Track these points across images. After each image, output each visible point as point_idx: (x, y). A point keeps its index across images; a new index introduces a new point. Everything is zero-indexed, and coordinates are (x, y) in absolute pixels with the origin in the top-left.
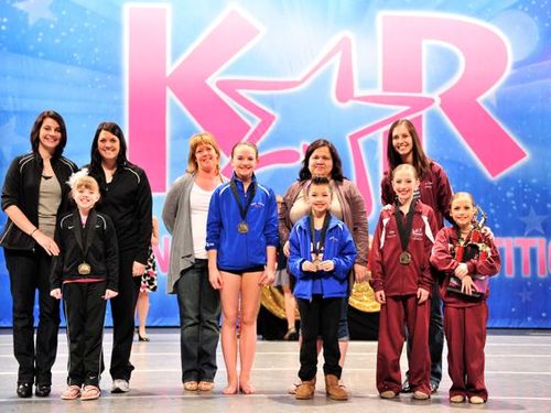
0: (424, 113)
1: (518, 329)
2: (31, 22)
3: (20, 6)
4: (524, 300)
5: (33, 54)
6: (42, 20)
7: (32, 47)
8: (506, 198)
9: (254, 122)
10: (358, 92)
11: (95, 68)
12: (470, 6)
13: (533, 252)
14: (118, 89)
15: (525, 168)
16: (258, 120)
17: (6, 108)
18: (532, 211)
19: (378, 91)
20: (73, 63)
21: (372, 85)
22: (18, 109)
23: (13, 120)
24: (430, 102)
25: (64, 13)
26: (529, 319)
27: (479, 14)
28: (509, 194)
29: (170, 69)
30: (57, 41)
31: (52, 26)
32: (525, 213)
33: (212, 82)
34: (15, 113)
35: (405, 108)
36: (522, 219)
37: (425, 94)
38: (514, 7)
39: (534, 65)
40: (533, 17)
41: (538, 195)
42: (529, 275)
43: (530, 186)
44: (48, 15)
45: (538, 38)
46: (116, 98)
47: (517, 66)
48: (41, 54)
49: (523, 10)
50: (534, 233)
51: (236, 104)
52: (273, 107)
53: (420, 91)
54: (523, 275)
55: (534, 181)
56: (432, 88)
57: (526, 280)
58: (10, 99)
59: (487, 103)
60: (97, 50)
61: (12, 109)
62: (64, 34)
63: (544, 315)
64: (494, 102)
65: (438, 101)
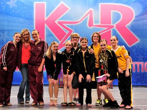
0: (111, 29)
1: (136, 86)
2: (11, 7)
3: (8, 3)
4: (138, 78)
5: (11, 15)
6: (13, 7)
7: (11, 14)
8: (133, 51)
9: (67, 32)
10: (94, 24)
11: (27, 19)
12: (124, 1)
13: (140, 66)
14: (33, 24)
15: (138, 44)
16: (68, 32)
17: (4, 29)
18: (140, 55)
19: (99, 24)
20: (21, 17)
21: (98, 22)
22: (7, 29)
23: (6, 32)
24: (113, 26)
25: (19, 5)
26: (139, 83)
27: (126, 3)
28: (134, 51)
29: (46, 19)
30: (17, 12)
31: (16, 8)
32: (138, 55)
33: (56, 22)
34: (7, 30)
35: (107, 28)
36: (137, 57)
37: (112, 24)
38: (135, 2)
39: (141, 17)
40: (140, 4)
41: (142, 51)
42: (139, 72)
43: (139, 48)
44: (15, 5)
45: (142, 10)
46: (32, 26)
47: (136, 17)
48: (13, 15)
49: (138, 2)
50: (140, 61)
51: (63, 27)
52: (72, 28)
53: (111, 24)
54: (138, 72)
55: (141, 47)
56: (114, 23)
57: (138, 73)
58: (5, 27)
59: (128, 26)
60: (27, 14)
61: (6, 29)
62: (19, 10)
63: (143, 82)
64: (130, 27)
65: (115, 26)
